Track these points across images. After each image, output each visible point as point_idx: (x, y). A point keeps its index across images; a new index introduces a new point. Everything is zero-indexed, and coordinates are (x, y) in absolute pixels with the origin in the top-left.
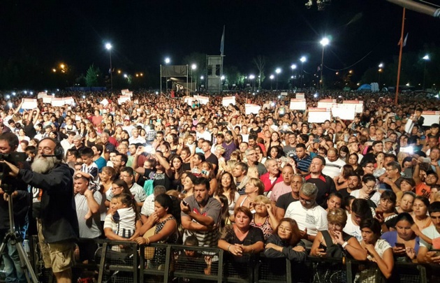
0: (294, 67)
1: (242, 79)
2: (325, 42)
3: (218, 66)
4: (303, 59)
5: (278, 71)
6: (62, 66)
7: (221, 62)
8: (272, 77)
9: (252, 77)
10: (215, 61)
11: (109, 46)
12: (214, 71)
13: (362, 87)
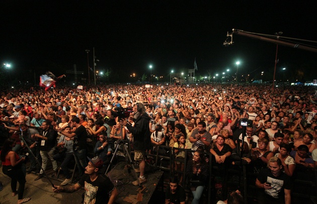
0: (224, 73)
1: (202, 78)
2: (238, 63)
3: (193, 73)
4: (228, 70)
5: (217, 75)
6: (134, 74)
7: (194, 72)
8: (214, 77)
9: (206, 77)
10: (191, 71)
11: (151, 67)
12: (191, 75)
13: (255, 81)
